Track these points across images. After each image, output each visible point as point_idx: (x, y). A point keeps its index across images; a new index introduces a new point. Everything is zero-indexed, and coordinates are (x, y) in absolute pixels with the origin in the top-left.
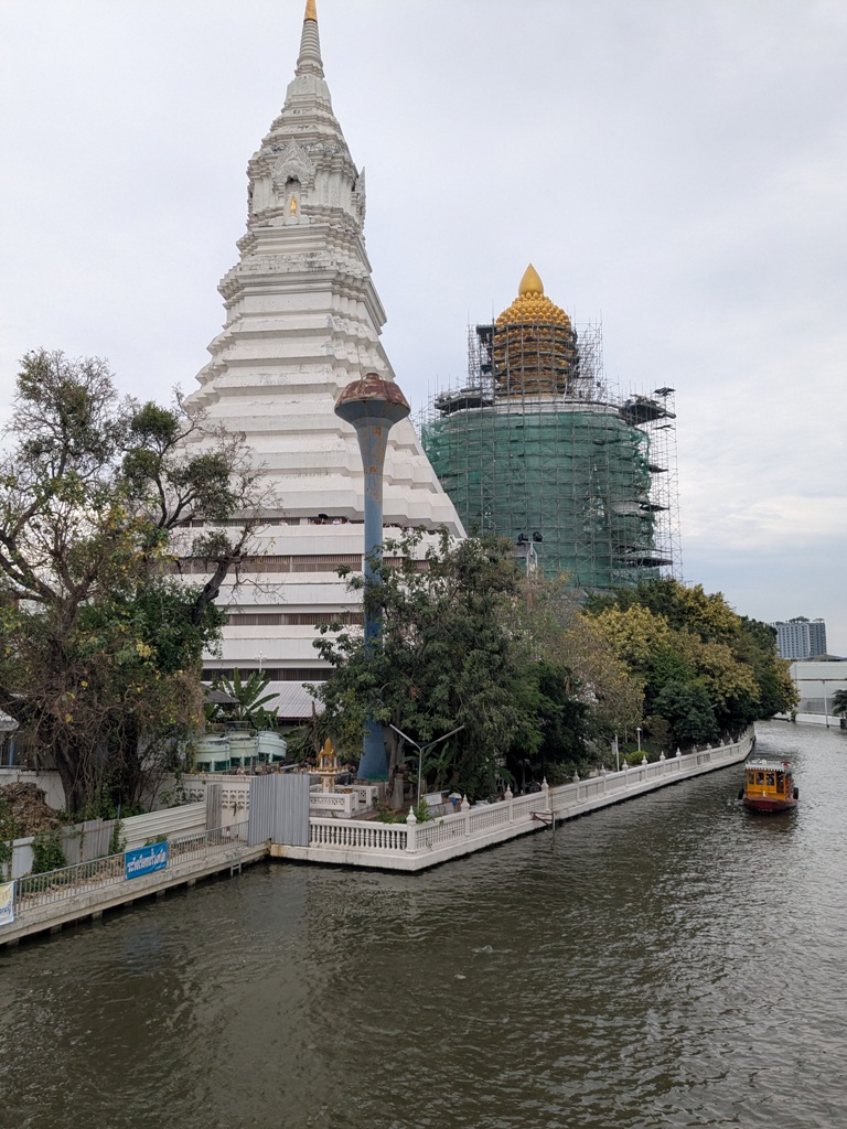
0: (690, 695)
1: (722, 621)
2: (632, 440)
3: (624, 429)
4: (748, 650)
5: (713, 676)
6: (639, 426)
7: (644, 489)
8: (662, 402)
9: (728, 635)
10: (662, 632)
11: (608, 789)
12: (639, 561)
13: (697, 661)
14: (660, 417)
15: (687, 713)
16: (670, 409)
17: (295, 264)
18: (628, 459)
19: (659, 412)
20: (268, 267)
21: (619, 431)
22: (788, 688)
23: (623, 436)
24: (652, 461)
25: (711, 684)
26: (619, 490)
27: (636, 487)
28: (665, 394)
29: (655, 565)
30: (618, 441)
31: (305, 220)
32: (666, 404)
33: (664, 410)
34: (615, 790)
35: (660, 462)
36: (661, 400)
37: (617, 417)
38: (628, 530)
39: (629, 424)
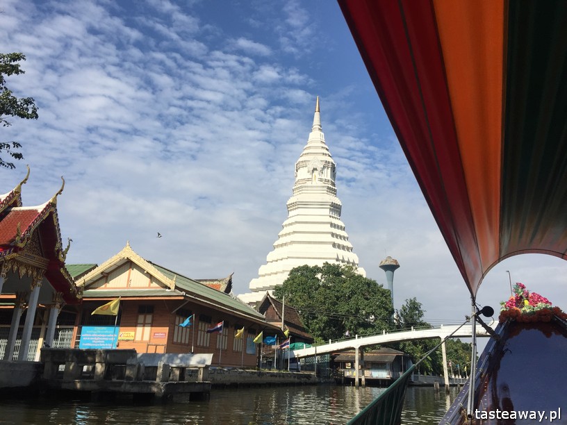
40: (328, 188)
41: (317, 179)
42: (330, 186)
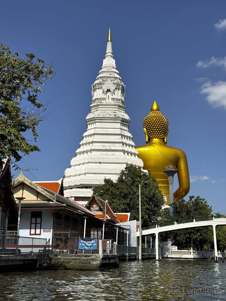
17: (111, 115)
20: (103, 115)
31: (112, 102)
40: (119, 106)
41: (110, 99)
42: (121, 104)
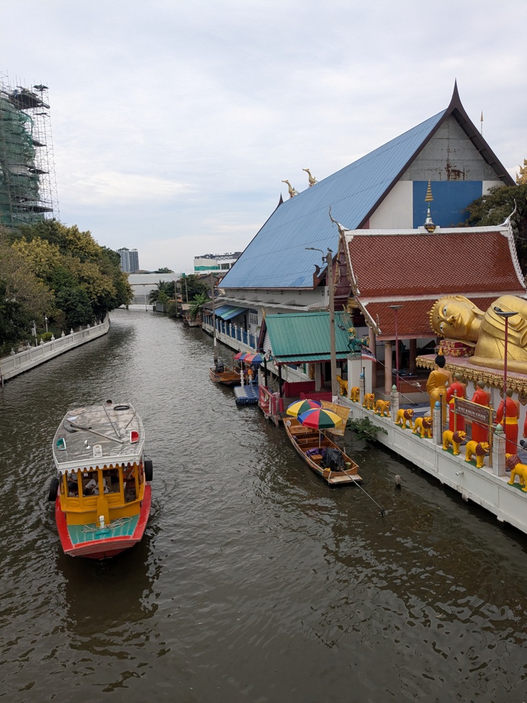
0: (77, 295)
1: (91, 249)
2: (20, 121)
3: (14, 111)
4: (107, 267)
5: (89, 283)
6: (24, 111)
7: (31, 157)
8: (40, 95)
9: (95, 258)
10: (56, 256)
11: (33, 357)
12: (31, 208)
13: (78, 274)
14: (38, 106)
15: (76, 307)
16: (45, 101)
18: (18, 134)
19: (38, 102)
21: (10, 112)
22: (129, 290)
23: (13, 116)
24: (35, 137)
25: (88, 288)
26: (13, 156)
27: (25, 155)
28: (41, 90)
29: (41, 211)
30: (10, 119)
32: (43, 96)
33: (42, 102)
34: (37, 357)
35: (41, 139)
36: (39, 93)
37: (8, 101)
38: (21, 186)
39: (16, 107)
